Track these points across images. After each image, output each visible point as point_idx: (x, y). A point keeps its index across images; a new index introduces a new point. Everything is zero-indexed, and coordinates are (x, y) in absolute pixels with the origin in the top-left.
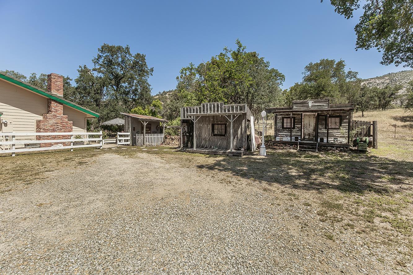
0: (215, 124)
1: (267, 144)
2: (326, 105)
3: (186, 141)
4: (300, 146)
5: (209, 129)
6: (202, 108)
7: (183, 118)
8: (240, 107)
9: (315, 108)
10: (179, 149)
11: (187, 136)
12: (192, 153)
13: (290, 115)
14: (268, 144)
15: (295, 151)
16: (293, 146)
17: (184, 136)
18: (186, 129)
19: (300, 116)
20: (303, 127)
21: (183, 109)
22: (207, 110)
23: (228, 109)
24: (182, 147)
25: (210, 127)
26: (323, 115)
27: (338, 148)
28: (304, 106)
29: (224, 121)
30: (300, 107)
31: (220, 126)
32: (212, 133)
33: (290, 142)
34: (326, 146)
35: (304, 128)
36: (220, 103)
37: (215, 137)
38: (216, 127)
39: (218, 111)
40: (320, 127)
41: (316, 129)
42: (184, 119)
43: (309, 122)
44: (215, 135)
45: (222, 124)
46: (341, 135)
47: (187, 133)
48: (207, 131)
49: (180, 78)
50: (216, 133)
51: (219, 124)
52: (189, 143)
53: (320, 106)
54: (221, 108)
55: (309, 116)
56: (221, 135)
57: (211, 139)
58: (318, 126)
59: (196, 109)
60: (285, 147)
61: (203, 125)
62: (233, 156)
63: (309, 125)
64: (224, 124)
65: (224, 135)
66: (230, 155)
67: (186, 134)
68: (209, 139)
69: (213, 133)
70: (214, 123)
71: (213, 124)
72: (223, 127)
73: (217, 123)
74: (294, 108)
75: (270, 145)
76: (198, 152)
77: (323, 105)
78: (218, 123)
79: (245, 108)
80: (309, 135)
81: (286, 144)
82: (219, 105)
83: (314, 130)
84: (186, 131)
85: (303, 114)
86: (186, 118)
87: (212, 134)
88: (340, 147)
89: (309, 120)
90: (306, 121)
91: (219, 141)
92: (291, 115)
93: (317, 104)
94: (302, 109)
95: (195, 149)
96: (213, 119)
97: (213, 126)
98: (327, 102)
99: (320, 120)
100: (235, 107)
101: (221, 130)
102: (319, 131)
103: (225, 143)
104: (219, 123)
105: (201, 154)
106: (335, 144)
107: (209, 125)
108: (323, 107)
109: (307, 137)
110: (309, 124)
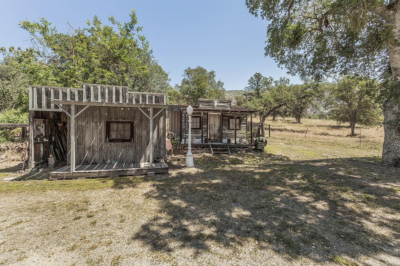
0: (112, 122)
1: (176, 148)
2: (229, 106)
3: (42, 154)
4: (213, 148)
5: (101, 130)
6: (84, 92)
7: (36, 108)
8: (156, 97)
9: (220, 108)
10: (23, 173)
11: (44, 143)
12: (66, 179)
13: (200, 114)
14: (178, 148)
15: (211, 155)
16: (205, 148)
17: (39, 143)
18: (42, 130)
19: (205, 116)
20: (208, 128)
21: (35, 89)
22: (95, 97)
23: (136, 99)
24: (33, 166)
25: (102, 126)
26: (226, 116)
27: (244, 148)
28: (210, 106)
29: (129, 118)
30: (207, 106)
31: (120, 125)
32: (106, 137)
33: (201, 145)
34: (234, 147)
35: (210, 129)
36: (121, 88)
37: (113, 144)
38: (114, 126)
39: (117, 99)
40: (224, 127)
41: (220, 130)
42: (40, 110)
43: (215, 122)
44: (111, 141)
45: (126, 122)
46: (241, 136)
47: (46, 137)
48: (95, 134)
49: (8, 51)
50: (113, 136)
51: (119, 122)
52: (51, 156)
53: (224, 106)
54: (123, 96)
55: (214, 116)
56: (123, 141)
57: (104, 148)
58: (222, 127)
59: (71, 92)
60: (197, 151)
61: (87, 122)
62: (156, 174)
63: (214, 126)
64: (129, 122)
65: (129, 141)
66: (151, 174)
67: (42, 140)
68: (101, 149)
69: (109, 137)
70: (110, 120)
71: (107, 122)
72: (128, 127)
73: (116, 120)
74: (200, 107)
75: (179, 150)
76: (82, 176)
77: (226, 106)
78: (118, 120)
79: (163, 100)
80: (214, 136)
81: (198, 147)
82: (121, 91)
83: (219, 131)
84: (42, 134)
85: (209, 113)
86: (44, 108)
87: (107, 139)
88: (245, 148)
89: (214, 121)
90: (211, 121)
91: (120, 150)
92: (202, 114)
93: (221, 105)
94: (208, 108)
95: (74, 171)
96: (109, 113)
97: (108, 125)
98: (229, 103)
99: (223, 121)
100: (147, 97)
101: (124, 131)
102: (223, 132)
103: (131, 153)
104: (121, 120)
105: (89, 178)
106: (242, 145)
107: (100, 123)
108: (226, 108)
109: (212, 138)
110: (214, 124)
